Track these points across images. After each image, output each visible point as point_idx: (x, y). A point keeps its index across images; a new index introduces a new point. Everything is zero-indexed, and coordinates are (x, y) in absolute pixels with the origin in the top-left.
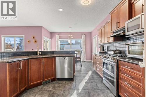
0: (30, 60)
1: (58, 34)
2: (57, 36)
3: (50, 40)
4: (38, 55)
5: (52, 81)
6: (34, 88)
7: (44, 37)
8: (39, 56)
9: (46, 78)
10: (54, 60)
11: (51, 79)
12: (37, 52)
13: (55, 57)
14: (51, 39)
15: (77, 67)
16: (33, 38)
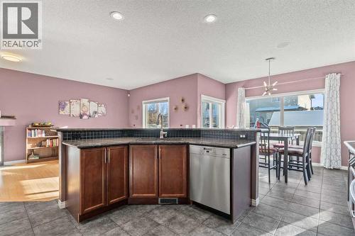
0: (131, 147)
1: (242, 85)
2: (241, 91)
3: (223, 104)
4: (162, 137)
5: (181, 203)
6: (139, 206)
7: (204, 98)
8: (162, 139)
9: (166, 191)
10: (185, 151)
11: (179, 198)
12: (159, 131)
13: (187, 145)
14: (226, 99)
15: (286, 181)
16: (183, 100)
